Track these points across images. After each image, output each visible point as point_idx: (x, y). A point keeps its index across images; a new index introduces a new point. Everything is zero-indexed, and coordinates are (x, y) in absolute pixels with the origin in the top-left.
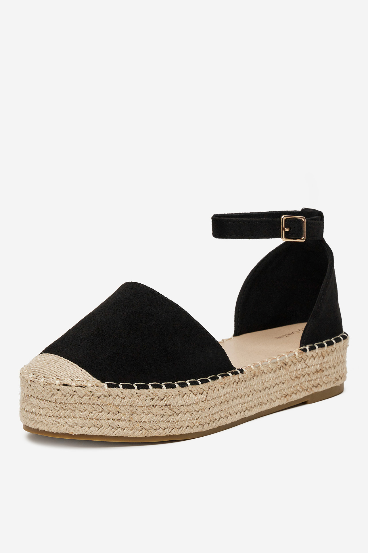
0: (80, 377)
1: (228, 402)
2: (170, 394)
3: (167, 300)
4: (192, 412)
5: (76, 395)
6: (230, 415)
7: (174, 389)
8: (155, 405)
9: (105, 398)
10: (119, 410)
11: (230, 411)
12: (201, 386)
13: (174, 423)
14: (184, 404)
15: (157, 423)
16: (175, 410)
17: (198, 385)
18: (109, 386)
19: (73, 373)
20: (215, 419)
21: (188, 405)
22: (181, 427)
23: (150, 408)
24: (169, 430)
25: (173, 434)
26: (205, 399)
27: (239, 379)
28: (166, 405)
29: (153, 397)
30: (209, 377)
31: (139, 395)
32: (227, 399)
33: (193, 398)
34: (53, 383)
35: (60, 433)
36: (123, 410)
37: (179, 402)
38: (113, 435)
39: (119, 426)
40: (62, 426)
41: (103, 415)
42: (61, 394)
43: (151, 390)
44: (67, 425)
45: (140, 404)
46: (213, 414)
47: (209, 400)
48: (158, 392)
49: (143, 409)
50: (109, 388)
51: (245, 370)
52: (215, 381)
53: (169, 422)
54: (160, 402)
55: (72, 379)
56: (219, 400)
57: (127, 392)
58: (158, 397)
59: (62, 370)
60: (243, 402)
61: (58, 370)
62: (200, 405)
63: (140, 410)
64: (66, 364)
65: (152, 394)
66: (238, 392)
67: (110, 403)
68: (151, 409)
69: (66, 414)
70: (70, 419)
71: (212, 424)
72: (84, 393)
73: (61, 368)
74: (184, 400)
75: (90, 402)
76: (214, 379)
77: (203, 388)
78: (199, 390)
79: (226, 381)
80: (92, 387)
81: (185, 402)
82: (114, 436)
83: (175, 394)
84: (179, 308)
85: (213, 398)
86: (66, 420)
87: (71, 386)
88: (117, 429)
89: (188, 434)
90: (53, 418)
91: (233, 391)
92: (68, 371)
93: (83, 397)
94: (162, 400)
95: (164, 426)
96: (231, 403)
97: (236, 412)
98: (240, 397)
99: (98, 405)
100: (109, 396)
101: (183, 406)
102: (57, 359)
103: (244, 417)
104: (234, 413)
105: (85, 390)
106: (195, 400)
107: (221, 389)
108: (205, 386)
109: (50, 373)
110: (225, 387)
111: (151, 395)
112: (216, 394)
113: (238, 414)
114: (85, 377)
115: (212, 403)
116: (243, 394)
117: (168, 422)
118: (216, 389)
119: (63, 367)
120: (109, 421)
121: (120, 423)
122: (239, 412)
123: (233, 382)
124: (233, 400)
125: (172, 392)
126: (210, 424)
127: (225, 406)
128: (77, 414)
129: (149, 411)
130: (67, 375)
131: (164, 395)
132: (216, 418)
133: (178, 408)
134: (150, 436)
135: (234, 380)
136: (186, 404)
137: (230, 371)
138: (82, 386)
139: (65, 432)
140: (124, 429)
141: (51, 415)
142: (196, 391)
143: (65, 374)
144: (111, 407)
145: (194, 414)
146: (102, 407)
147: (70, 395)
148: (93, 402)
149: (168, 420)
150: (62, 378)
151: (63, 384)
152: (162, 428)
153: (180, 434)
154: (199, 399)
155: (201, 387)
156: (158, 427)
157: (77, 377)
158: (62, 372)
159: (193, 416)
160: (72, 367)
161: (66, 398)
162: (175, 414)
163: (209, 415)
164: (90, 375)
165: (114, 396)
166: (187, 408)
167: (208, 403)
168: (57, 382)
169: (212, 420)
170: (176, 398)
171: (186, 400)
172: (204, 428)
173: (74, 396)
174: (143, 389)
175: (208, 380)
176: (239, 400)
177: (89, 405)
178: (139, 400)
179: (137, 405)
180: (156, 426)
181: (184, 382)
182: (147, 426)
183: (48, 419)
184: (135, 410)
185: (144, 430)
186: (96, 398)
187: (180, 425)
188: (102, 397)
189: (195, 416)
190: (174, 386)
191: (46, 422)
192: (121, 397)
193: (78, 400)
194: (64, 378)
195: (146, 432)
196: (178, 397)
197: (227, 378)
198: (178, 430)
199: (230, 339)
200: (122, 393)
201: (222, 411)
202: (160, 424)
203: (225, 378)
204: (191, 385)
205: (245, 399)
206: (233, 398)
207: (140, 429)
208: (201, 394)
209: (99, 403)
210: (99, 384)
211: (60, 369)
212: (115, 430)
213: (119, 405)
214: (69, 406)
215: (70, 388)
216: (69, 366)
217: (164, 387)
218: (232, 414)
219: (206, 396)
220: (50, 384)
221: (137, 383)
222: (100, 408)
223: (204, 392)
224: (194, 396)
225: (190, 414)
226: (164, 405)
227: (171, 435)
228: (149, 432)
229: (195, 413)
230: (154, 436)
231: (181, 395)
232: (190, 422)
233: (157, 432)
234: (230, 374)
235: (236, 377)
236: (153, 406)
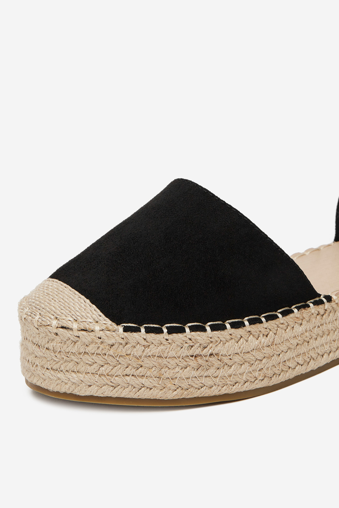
0: (87, 316)
1: (308, 342)
2: (217, 339)
3: (224, 203)
4: (252, 362)
5: (80, 342)
6: (312, 360)
7: (222, 332)
8: (195, 355)
9: (121, 346)
10: (142, 363)
11: (312, 355)
12: (265, 324)
13: (224, 378)
14: (239, 351)
15: (199, 379)
16: (226, 360)
17: (261, 324)
18: (126, 330)
19: (78, 309)
20: (289, 368)
21: (246, 353)
22: (236, 383)
23: (187, 360)
24: (218, 389)
25: (224, 393)
26: (271, 343)
27: (326, 310)
28: (211, 355)
29: (192, 344)
30: (279, 311)
31: (170, 341)
32: (307, 339)
33: (253, 343)
34: (49, 325)
35: (63, 392)
36: (148, 363)
37: (232, 349)
38: (136, 396)
39: (142, 385)
40: (63, 384)
41: (119, 370)
42: (60, 340)
43: (188, 335)
44: (70, 382)
45: (172, 353)
46: (285, 361)
47: (278, 343)
48: (198, 338)
49: (177, 361)
50: (125, 334)
51: (334, 297)
52: (288, 317)
53: (217, 377)
54: (203, 350)
55: (75, 318)
56: (295, 342)
57: (151, 339)
58: (199, 344)
59: (64, 305)
60: (332, 340)
61: (59, 306)
62: (265, 352)
63: (173, 362)
64: (72, 296)
65: (190, 339)
66: (324, 328)
67: (128, 354)
68: (189, 361)
69: (68, 366)
70: (73, 374)
71: (284, 375)
72: (90, 340)
73: (63, 301)
74: (239, 347)
75: (99, 351)
76: (285, 314)
77: (269, 327)
78: (263, 330)
79: (304, 315)
80: (101, 332)
81: (241, 349)
82: (136, 398)
83: (224, 339)
84: (238, 215)
85: (285, 340)
86: (68, 375)
87: (71, 329)
88: (140, 389)
89: (248, 391)
90: (52, 372)
91: (315, 327)
92: (71, 307)
93: (90, 345)
94: (205, 348)
95: (209, 383)
96: (313, 344)
97: (321, 354)
98: (327, 334)
99: (111, 357)
100: (127, 344)
101: (238, 354)
102: (61, 288)
103: (334, 359)
104: (319, 356)
105: (92, 336)
106: (256, 346)
107: (297, 326)
108: (272, 325)
109: (48, 309)
110: (303, 323)
111: (189, 341)
112: (289, 333)
113: (324, 356)
114: (94, 316)
115: (284, 348)
116: (332, 330)
117: (215, 377)
118: (289, 328)
119: (67, 300)
120: (127, 378)
121: (143, 381)
122: (326, 354)
123: (315, 315)
124: (316, 339)
125: (219, 336)
126: (281, 375)
127: (303, 349)
128: (83, 368)
129: (185, 363)
130: (69, 313)
131: (209, 341)
132: (290, 366)
133: (231, 358)
134: (189, 397)
135: (317, 313)
136: (242, 351)
137: (311, 300)
138: (86, 330)
139: (68, 392)
140: (151, 389)
141: (49, 368)
142: (258, 332)
143: (67, 311)
144: (130, 359)
145: (255, 365)
146: (117, 359)
147: (71, 342)
148: (103, 352)
149: (215, 375)
150: (62, 318)
151: (61, 326)
152: (207, 386)
153: (235, 392)
154: (262, 343)
155: (265, 326)
156: (201, 385)
157: (82, 317)
158: (63, 308)
159: (254, 367)
160: (79, 300)
161: (66, 346)
162: (226, 366)
163: (279, 363)
164: (101, 314)
165: (132, 344)
166: (244, 357)
167: (277, 347)
168: (55, 323)
169: (284, 369)
170: (226, 344)
171: (242, 347)
172: (272, 381)
173: (77, 344)
174: (177, 333)
175: (276, 315)
176: (326, 338)
177: (98, 356)
178: (170, 349)
179: (168, 355)
180: (197, 383)
181: (240, 320)
182: (185, 385)
183: (46, 373)
184: (166, 363)
185: (180, 388)
186: (108, 347)
187: (234, 380)
188: (116, 346)
189: (257, 366)
190: (224, 328)
191: (43, 376)
192: (144, 345)
193: (82, 349)
194: (64, 317)
195: (183, 392)
196: (230, 343)
197: (305, 311)
198: (231, 387)
199: (329, 245)
200: (145, 339)
201: (299, 356)
202: (203, 380)
203: (303, 311)
204: (250, 324)
205: (335, 335)
206: (316, 337)
207: (174, 388)
208: (265, 337)
209: (111, 352)
210: (110, 328)
211: (62, 304)
212: (137, 390)
213: (140, 357)
214: (73, 357)
215: (71, 332)
216: (75, 299)
217: (208, 328)
218: (315, 358)
219: (273, 338)
220: (45, 326)
221: (168, 325)
222: (114, 360)
223: (271, 333)
224: (254, 339)
225: (249, 364)
226: (209, 354)
227: (221, 394)
228: (188, 392)
229: (256, 362)
230: (195, 396)
231: (235, 340)
232: (250, 375)
233: (199, 391)
234: (311, 305)
235: (320, 308)
236: (192, 356)
